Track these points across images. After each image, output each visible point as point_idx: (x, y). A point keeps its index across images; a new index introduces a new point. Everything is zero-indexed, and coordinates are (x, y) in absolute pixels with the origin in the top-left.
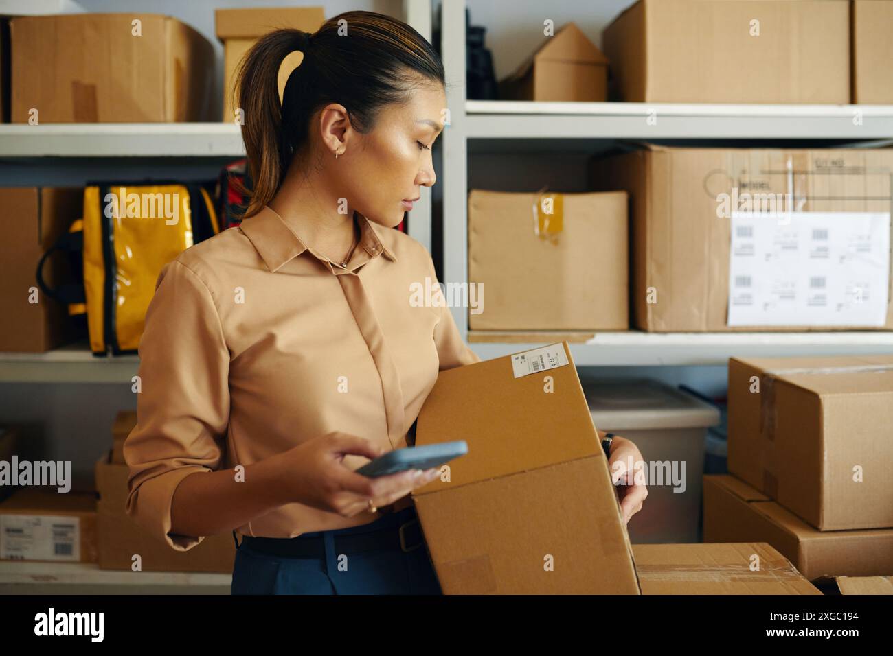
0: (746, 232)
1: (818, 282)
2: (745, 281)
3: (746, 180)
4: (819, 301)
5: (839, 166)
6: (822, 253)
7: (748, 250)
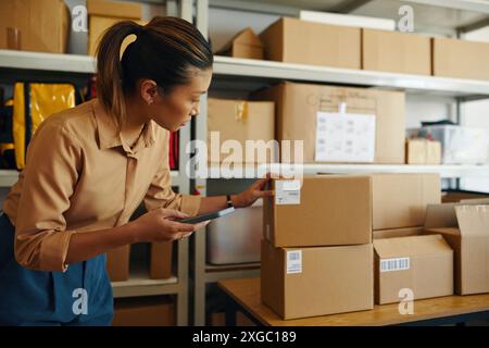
0: (323, 120)
1: (349, 143)
2: (322, 142)
3: (324, 98)
4: (349, 151)
5: (357, 95)
6: (351, 131)
7: (323, 128)
